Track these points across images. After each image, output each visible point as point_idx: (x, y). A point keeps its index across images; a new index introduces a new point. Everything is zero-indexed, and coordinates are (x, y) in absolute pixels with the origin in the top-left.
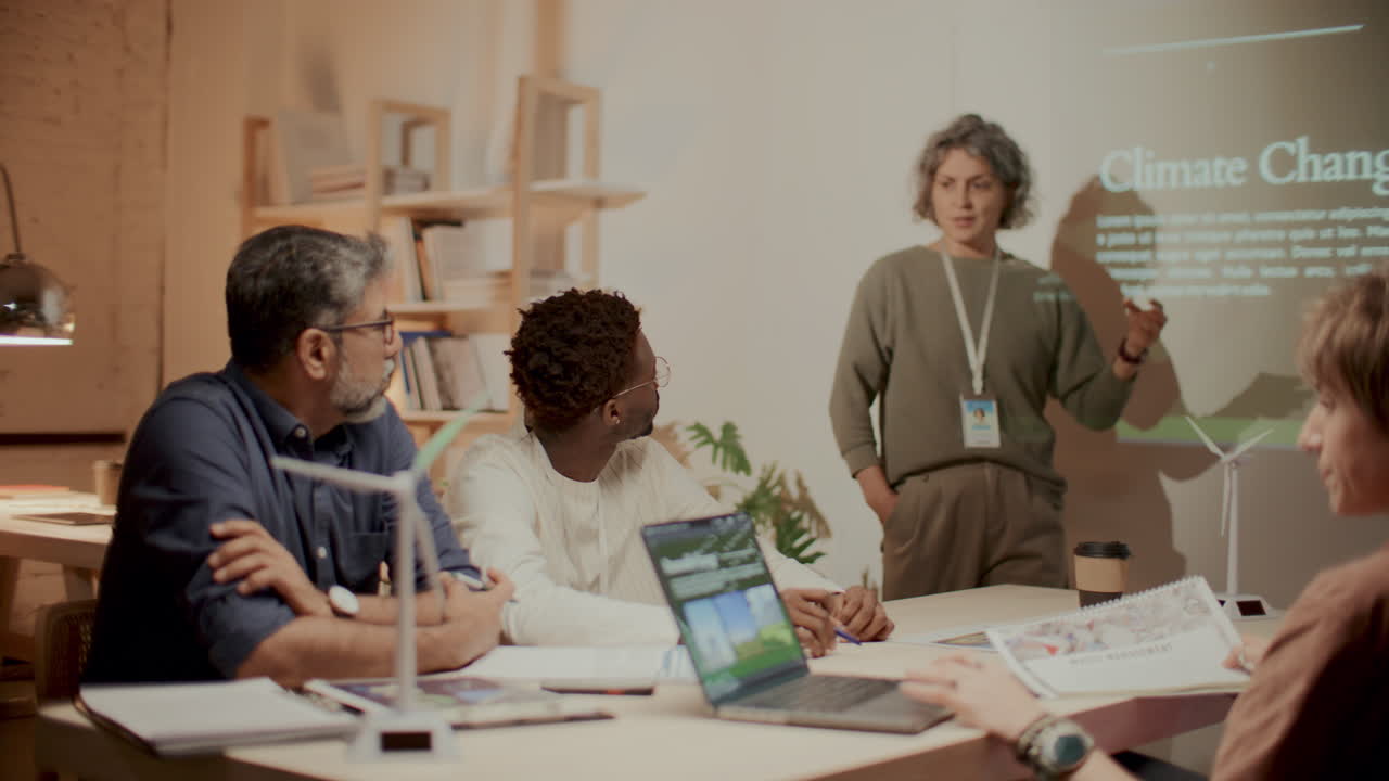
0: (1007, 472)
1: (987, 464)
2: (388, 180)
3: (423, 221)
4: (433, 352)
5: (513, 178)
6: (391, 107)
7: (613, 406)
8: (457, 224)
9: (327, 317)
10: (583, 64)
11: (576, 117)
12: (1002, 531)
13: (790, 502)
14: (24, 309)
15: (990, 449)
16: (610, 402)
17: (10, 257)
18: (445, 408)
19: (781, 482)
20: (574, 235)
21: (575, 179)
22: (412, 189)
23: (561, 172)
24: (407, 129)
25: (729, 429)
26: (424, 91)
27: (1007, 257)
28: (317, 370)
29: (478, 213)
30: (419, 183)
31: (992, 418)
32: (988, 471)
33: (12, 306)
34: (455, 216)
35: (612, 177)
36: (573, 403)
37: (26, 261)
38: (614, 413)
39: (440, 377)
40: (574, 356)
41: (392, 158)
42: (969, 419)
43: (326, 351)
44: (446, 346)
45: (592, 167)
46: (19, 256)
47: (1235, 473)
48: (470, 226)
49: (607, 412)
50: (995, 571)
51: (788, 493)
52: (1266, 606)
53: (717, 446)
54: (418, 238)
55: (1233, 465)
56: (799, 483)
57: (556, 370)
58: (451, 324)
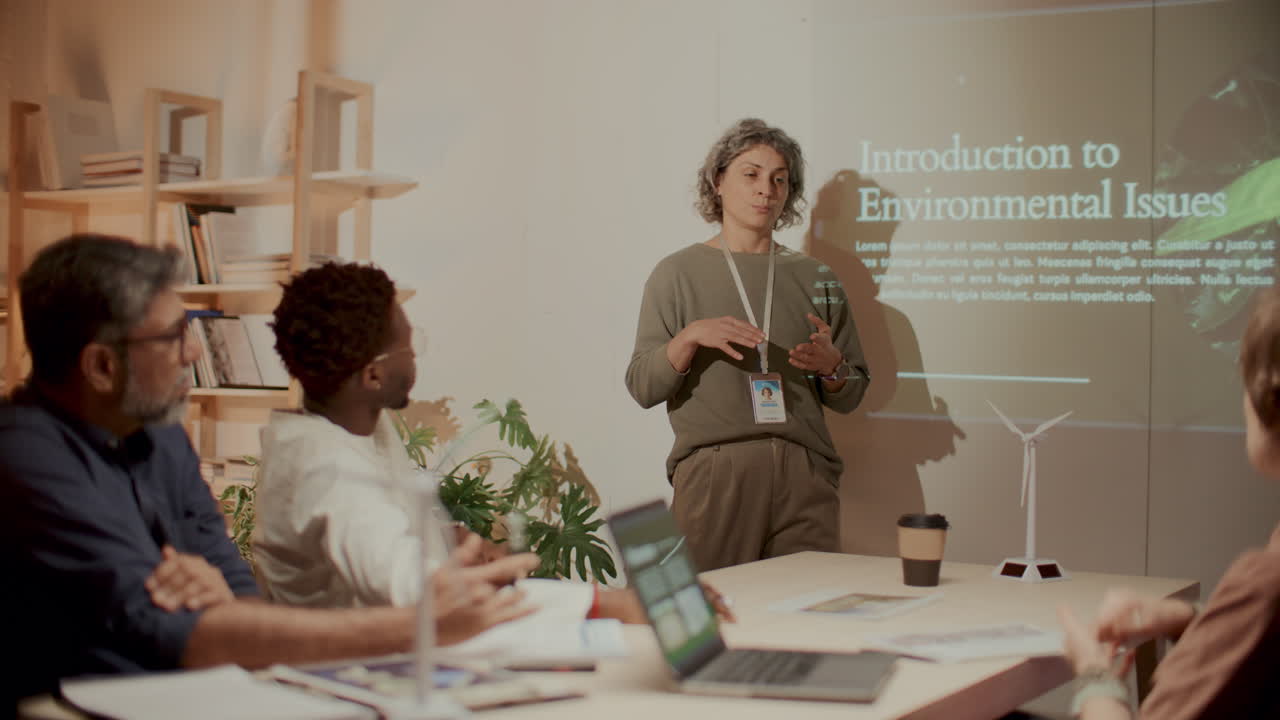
0: (791, 446)
1: (774, 439)
2: (164, 168)
3: (199, 207)
4: (208, 331)
5: (292, 167)
6: (166, 96)
7: (372, 370)
8: (230, 210)
9: (110, 331)
10: (354, 61)
11: (349, 110)
12: (785, 501)
13: (560, 473)
15: (777, 424)
16: (369, 367)
18: (221, 386)
19: (552, 455)
20: (347, 221)
21: (348, 169)
22: (185, 176)
23: (334, 165)
24: (176, 119)
25: (513, 407)
26: (197, 84)
27: (783, 250)
28: (103, 383)
29: (251, 199)
30: (192, 171)
31: (778, 395)
32: (774, 445)
34: (225, 203)
35: (384, 167)
36: (333, 367)
38: (374, 378)
39: (216, 355)
40: (332, 321)
41: (165, 148)
42: (758, 397)
43: (111, 366)
44: (220, 325)
45: (365, 158)
47: (1033, 450)
48: (239, 211)
49: (367, 376)
50: (777, 537)
51: (559, 464)
52: (1061, 569)
53: (504, 422)
54: (193, 223)
55: (1032, 443)
56: (568, 454)
57: (315, 334)
58: (222, 304)
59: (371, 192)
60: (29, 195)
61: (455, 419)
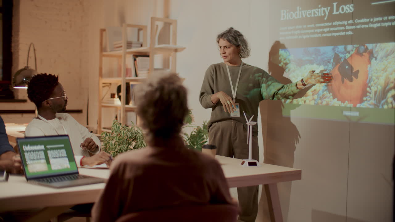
1: (233, 120)
2: (130, 45)
3: (136, 56)
11: (172, 27)
14: (27, 80)
17: (25, 67)
22: (137, 47)
24: (139, 31)
27: (244, 64)
30: (140, 45)
31: (238, 109)
32: (233, 122)
33: (24, 79)
37: (29, 68)
38: (48, 104)
46: (28, 67)
54: (135, 60)
59: (176, 50)
60: (104, 53)
61: (193, 115)
